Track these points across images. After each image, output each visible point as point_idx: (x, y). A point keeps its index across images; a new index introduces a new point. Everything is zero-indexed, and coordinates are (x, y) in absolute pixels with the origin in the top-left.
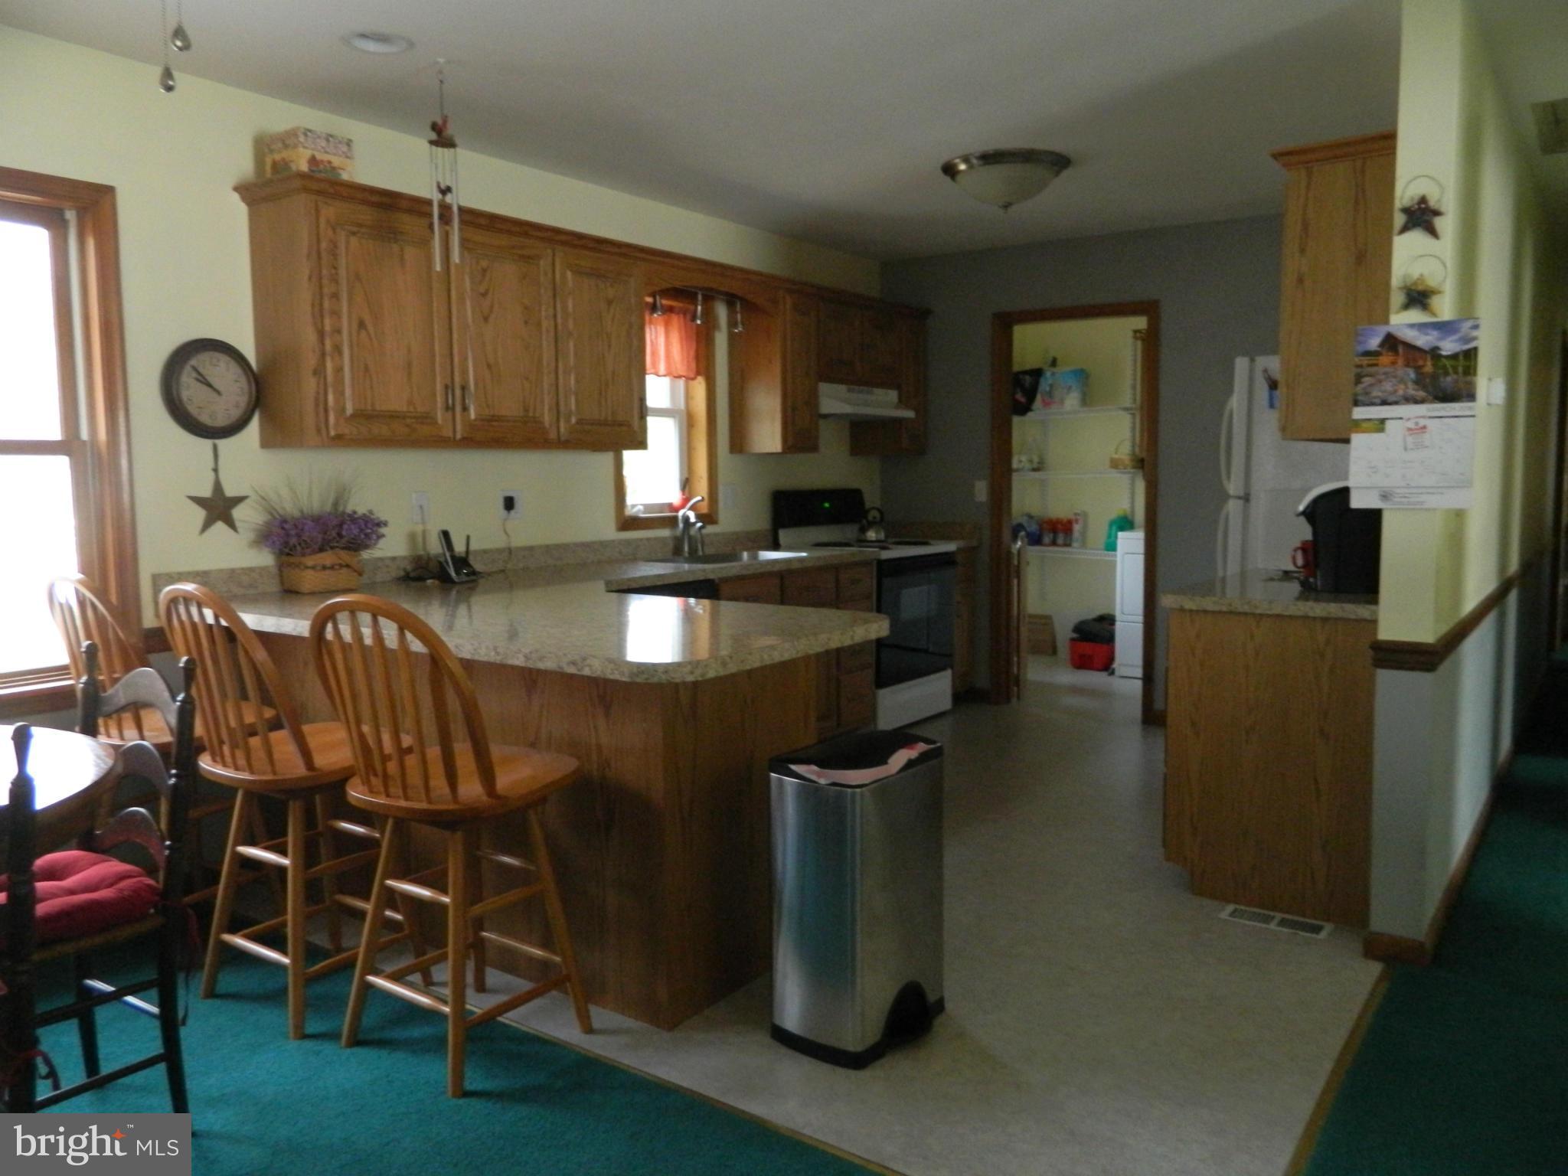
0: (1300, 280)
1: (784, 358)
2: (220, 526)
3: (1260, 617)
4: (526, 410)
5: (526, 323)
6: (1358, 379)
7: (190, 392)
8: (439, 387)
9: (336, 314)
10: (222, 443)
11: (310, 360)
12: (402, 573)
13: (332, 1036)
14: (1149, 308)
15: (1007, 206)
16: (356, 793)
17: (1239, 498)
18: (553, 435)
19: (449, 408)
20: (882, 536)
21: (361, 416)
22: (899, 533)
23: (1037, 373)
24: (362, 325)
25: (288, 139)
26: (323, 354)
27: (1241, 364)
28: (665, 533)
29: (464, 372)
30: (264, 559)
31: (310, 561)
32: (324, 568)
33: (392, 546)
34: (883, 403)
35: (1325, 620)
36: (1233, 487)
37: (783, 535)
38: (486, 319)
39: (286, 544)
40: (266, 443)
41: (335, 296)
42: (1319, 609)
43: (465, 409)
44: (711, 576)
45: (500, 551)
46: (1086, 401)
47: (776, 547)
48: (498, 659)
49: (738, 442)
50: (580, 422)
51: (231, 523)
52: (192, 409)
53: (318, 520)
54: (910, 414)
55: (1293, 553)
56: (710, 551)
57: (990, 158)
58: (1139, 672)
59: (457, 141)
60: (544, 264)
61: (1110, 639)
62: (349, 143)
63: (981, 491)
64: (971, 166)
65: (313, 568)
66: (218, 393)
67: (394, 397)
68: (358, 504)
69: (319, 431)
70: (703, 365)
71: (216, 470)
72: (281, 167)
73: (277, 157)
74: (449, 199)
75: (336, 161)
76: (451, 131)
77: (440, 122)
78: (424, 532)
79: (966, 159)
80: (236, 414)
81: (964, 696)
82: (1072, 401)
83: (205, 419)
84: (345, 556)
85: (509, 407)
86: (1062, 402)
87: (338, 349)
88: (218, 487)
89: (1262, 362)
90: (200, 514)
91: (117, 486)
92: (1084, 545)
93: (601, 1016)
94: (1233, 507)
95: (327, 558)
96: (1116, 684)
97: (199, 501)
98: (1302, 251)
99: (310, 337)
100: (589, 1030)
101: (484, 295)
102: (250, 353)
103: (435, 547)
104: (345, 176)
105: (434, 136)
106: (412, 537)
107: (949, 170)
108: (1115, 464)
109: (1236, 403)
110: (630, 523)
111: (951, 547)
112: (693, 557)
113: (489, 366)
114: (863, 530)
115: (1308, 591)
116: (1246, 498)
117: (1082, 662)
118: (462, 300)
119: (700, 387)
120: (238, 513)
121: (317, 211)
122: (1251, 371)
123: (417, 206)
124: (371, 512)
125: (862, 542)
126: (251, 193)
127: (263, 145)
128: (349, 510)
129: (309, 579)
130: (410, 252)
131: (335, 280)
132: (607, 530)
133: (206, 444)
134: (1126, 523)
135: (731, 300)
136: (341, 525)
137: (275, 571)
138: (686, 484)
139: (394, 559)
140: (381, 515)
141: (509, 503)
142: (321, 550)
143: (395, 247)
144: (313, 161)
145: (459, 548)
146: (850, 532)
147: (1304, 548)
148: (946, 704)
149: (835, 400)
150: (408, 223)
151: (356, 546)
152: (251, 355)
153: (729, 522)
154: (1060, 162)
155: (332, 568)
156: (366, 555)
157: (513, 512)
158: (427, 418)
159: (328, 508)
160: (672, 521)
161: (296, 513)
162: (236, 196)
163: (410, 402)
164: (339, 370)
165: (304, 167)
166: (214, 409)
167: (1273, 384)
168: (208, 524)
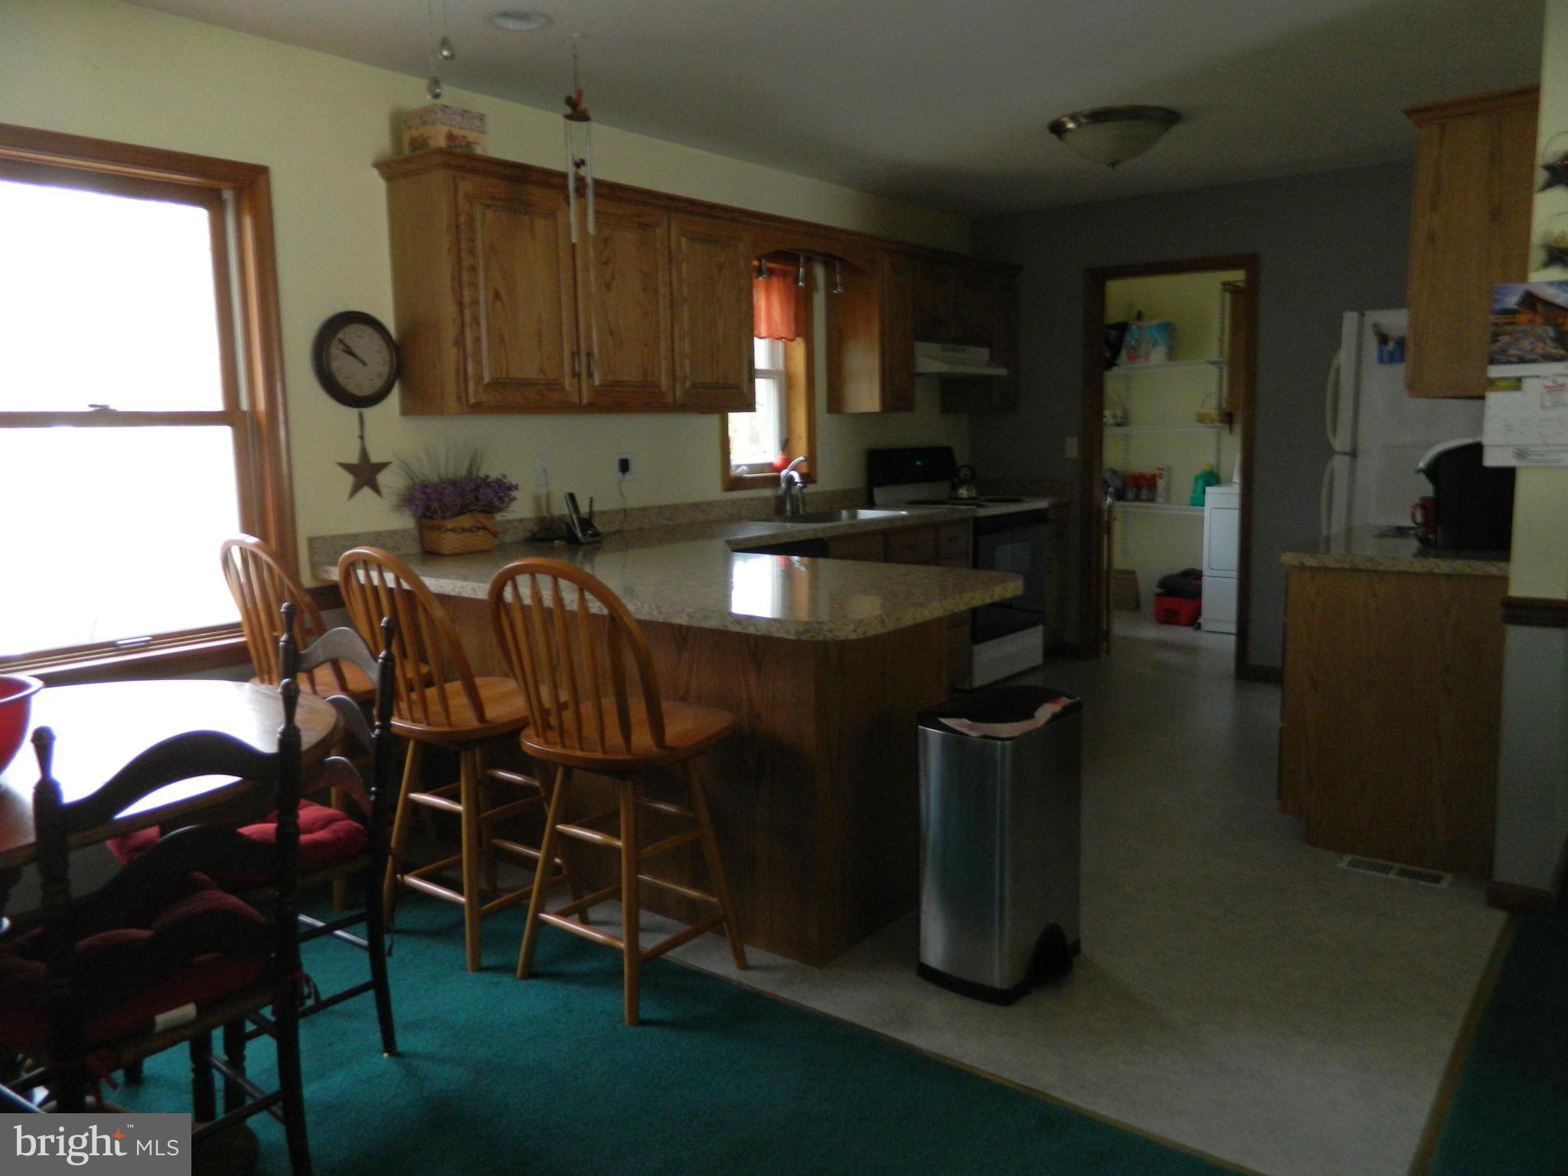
0: (1431, 238)
1: (882, 318)
2: (366, 491)
3: (1381, 575)
4: (645, 374)
5: (644, 289)
6: (1495, 337)
7: (341, 366)
8: (567, 354)
9: (474, 285)
10: (368, 412)
11: (449, 332)
12: (528, 534)
13: (507, 969)
14: (1249, 262)
15: (1114, 164)
16: (531, 744)
17: (1345, 454)
18: (669, 399)
19: (576, 375)
20: (974, 493)
21: (497, 384)
22: (990, 491)
23: (1122, 327)
24: (497, 296)
25: (424, 116)
26: (463, 325)
27: (1350, 319)
28: (767, 492)
29: (589, 337)
30: (404, 522)
31: (450, 524)
32: (463, 530)
33: (521, 510)
34: (975, 361)
35: (1449, 576)
36: (1340, 441)
37: (879, 494)
38: (608, 287)
39: (428, 508)
40: (407, 410)
41: (473, 269)
42: (1444, 566)
43: (590, 375)
44: (821, 535)
45: (616, 512)
46: (1172, 355)
47: (871, 505)
48: (661, 619)
49: (836, 402)
50: (694, 385)
51: (376, 489)
52: (341, 380)
53: (454, 483)
54: (1002, 372)
55: (1412, 510)
56: (810, 510)
57: (1098, 117)
58: (1232, 628)
59: (591, 114)
60: (660, 231)
61: (1196, 595)
62: (482, 118)
63: (1072, 448)
64: (1079, 125)
65: (453, 530)
66: (364, 363)
67: (526, 366)
68: (492, 469)
69: (459, 398)
70: (802, 326)
71: (362, 438)
72: (418, 144)
73: (415, 133)
74: (583, 171)
75: (471, 136)
76: (585, 104)
77: (574, 96)
78: (548, 495)
79: (1074, 118)
80: (379, 383)
81: (1054, 651)
82: (1158, 354)
83: (352, 388)
84: (480, 517)
85: (630, 373)
86: (1147, 355)
87: (476, 319)
88: (364, 453)
89: (1374, 316)
90: (348, 480)
91: (276, 453)
92: (1168, 500)
93: (755, 954)
94: (1339, 463)
95: (466, 521)
96: (1203, 639)
97: (348, 467)
98: (1434, 208)
99: (449, 308)
100: (743, 965)
101: (606, 263)
102: (389, 322)
103: (561, 509)
104: (479, 151)
105: (568, 110)
106: (537, 499)
107: (1057, 128)
108: (1202, 419)
109: (1344, 357)
110: (736, 483)
111: (1042, 504)
112: (796, 517)
113: (612, 333)
114: (955, 488)
115: (1428, 547)
116: (1353, 454)
117: (1167, 618)
118: (586, 269)
119: (799, 349)
120: (383, 478)
121: (456, 188)
122: (1361, 324)
123: (552, 180)
124: (504, 476)
125: (954, 500)
126: (392, 169)
127: (400, 121)
128: (482, 474)
129: (450, 541)
130: (540, 224)
131: (472, 252)
132: (713, 491)
133: (353, 412)
134: (1213, 478)
135: (830, 261)
136: (477, 488)
137: (415, 533)
138: (786, 445)
139: (521, 521)
140: (512, 479)
141: (624, 466)
142: (461, 513)
143: (526, 219)
144: (450, 137)
145: (584, 509)
146: (940, 489)
147: (1425, 504)
148: (1038, 660)
149: (931, 360)
150: (537, 193)
151: (490, 509)
152: (390, 325)
153: (828, 481)
154: (1169, 117)
155: (470, 530)
156: (498, 517)
157: (628, 475)
158: (556, 385)
159: (463, 472)
160: (775, 481)
161: (434, 478)
162: (375, 173)
163: (542, 370)
164: (477, 340)
165: (442, 143)
166: (360, 378)
167: (1383, 339)
168: (356, 489)
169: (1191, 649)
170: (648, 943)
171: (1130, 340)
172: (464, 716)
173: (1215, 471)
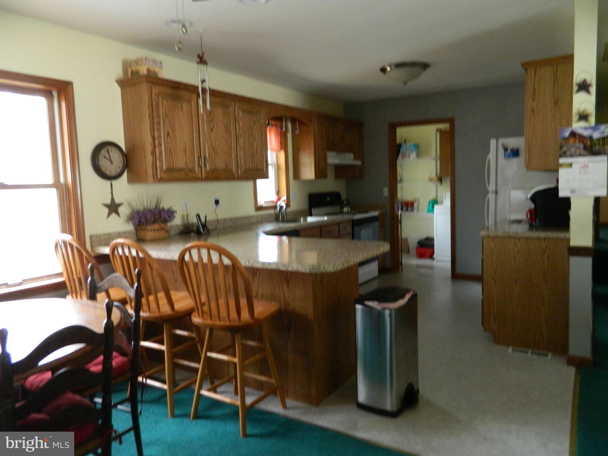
0: (533, 111)
1: (315, 142)
2: (114, 215)
3: (519, 239)
4: (227, 165)
5: (226, 132)
6: (561, 148)
7: (104, 163)
8: (196, 158)
9: (159, 130)
10: (114, 183)
11: (149, 148)
12: (180, 231)
13: (187, 415)
14: (451, 121)
15: (405, 83)
16: (196, 319)
17: (493, 192)
18: (236, 175)
19: (200, 166)
20: (350, 210)
21: (170, 170)
22: (356, 209)
23: (400, 146)
24: (168, 134)
25: (137, 62)
26: (155, 147)
27: (493, 142)
28: (272, 212)
29: (205, 151)
30: (130, 227)
31: (149, 228)
32: (155, 230)
33: (177, 221)
34: (348, 159)
35: (545, 239)
36: (491, 188)
37: (314, 211)
38: (212, 131)
39: (140, 221)
40: (131, 181)
41: (159, 123)
42: (543, 234)
43: (205, 166)
45: (214, 221)
46: (418, 156)
47: (311, 215)
49: (297, 175)
50: (245, 169)
51: (118, 214)
52: (103, 169)
53: (151, 211)
54: (359, 163)
55: (525, 213)
56: (288, 218)
57: (399, 65)
59: (208, 61)
60: (231, 109)
61: (432, 246)
62: (161, 63)
63: (386, 191)
64: (391, 68)
65: (151, 230)
66: (112, 162)
67: (180, 162)
68: (165, 205)
69: (154, 176)
70: (283, 146)
71: (112, 193)
72: (135, 73)
73: (134, 69)
74: (204, 85)
75: (157, 70)
76: (206, 57)
77: (201, 54)
78: (187, 215)
79: (390, 66)
80: (119, 170)
81: (382, 270)
82: (413, 155)
83: (108, 173)
84: (162, 225)
85: (221, 165)
86: (409, 156)
87: (160, 144)
88: (113, 200)
89: (501, 141)
90: (106, 210)
91: (76, 200)
92: (418, 210)
93: (289, 402)
94: (491, 196)
95: (156, 226)
96: (435, 263)
97: (106, 206)
98: (533, 99)
99: (148, 139)
100: (285, 407)
101: (211, 121)
102: (123, 146)
103: (194, 220)
104: (160, 76)
105: (198, 60)
106: (183, 217)
107: (383, 70)
108: (430, 180)
109: (491, 156)
110: (259, 208)
111: (376, 213)
112: (283, 221)
113: (213, 149)
114: (342, 208)
116: (496, 192)
117: (421, 255)
118: (203, 123)
119: (282, 155)
120: (121, 210)
121: (151, 91)
122: (497, 145)
123: (193, 89)
124: (171, 208)
125: (341, 212)
126: (123, 83)
127: (126, 65)
128: (161, 206)
129: (149, 235)
130: (185, 106)
131: (158, 116)
132: (251, 211)
133: (107, 183)
134: (435, 202)
135: (294, 121)
136: (160, 213)
137: (134, 232)
138: (278, 193)
139: (177, 226)
140: (174, 208)
141: (217, 202)
142: (154, 223)
143: (180, 104)
144: (148, 70)
145: (203, 219)
146: (337, 209)
147: (530, 211)
148: (376, 273)
149: (333, 159)
150: (183, 93)
151: (165, 221)
152: (123, 147)
153: (294, 207)
154: (425, 66)
155: (158, 230)
156: (169, 224)
157: (218, 206)
158: (192, 170)
159: (153, 206)
160: (275, 207)
161: (141, 208)
162: (116, 85)
163: (186, 164)
164: (161, 153)
165: (145, 72)
166: (111, 169)
167: (506, 149)
168: (109, 214)
169: (431, 268)
170: (249, 401)
171: (402, 150)
172: (166, 309)
173: (436, 199)
